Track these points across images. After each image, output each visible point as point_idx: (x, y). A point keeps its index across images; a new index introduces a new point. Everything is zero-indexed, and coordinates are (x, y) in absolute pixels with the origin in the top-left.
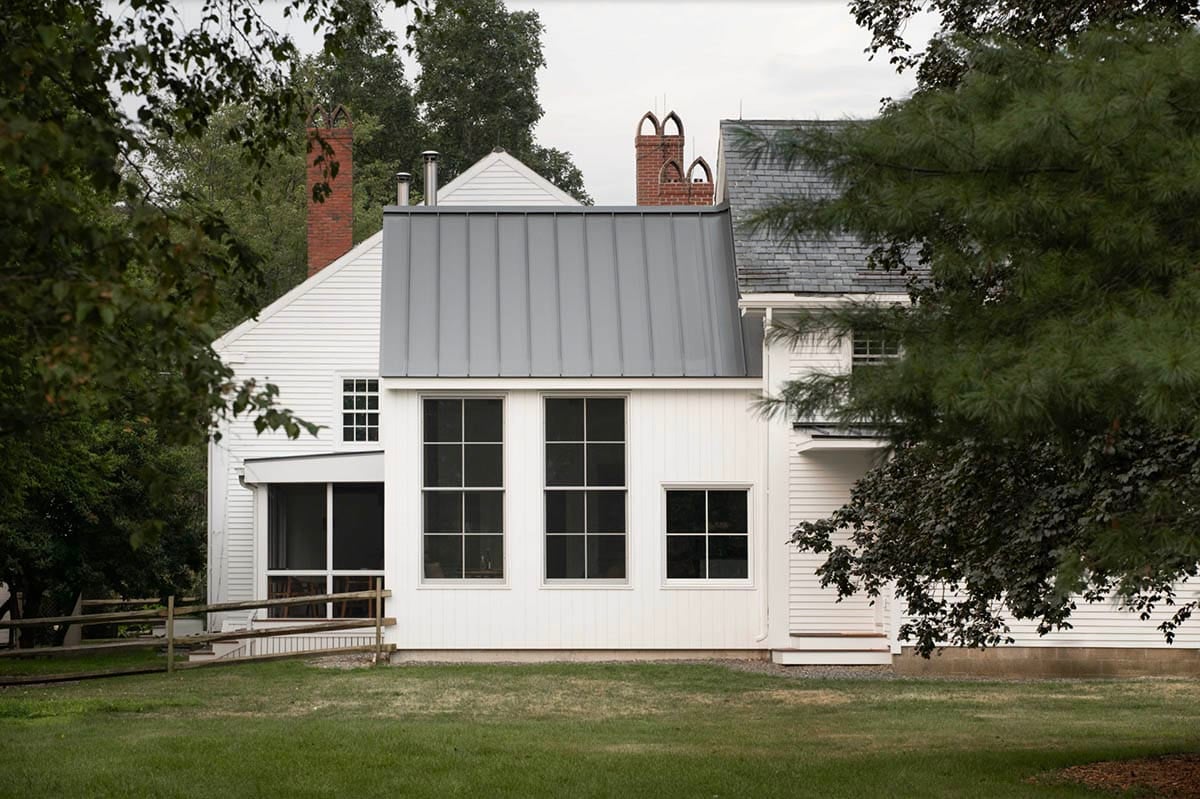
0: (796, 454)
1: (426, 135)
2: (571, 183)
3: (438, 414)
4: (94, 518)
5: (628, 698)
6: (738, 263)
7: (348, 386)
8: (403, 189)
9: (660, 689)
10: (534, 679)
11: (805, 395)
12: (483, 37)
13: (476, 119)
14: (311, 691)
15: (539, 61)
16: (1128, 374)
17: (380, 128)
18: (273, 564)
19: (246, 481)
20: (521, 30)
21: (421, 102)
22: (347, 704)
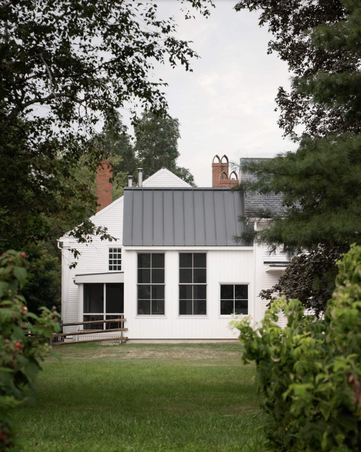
0: (264, 272)
1: (138, 162)
2: (190, 180)
3: (142, 258)
5: (206, 354)
6: (245, 207)
7: (111, 250)
8: (130, 181)
9: (218, 351)
12: (158, 127)
13: (156, 157)
14: (99, 351)
15: (178, 136)
16: (332, 229)
17: (122, 160)
18: (85, 311)
19: (76, 282)
20: (172, 125)
21: (136, 151)
22: (111, 355)
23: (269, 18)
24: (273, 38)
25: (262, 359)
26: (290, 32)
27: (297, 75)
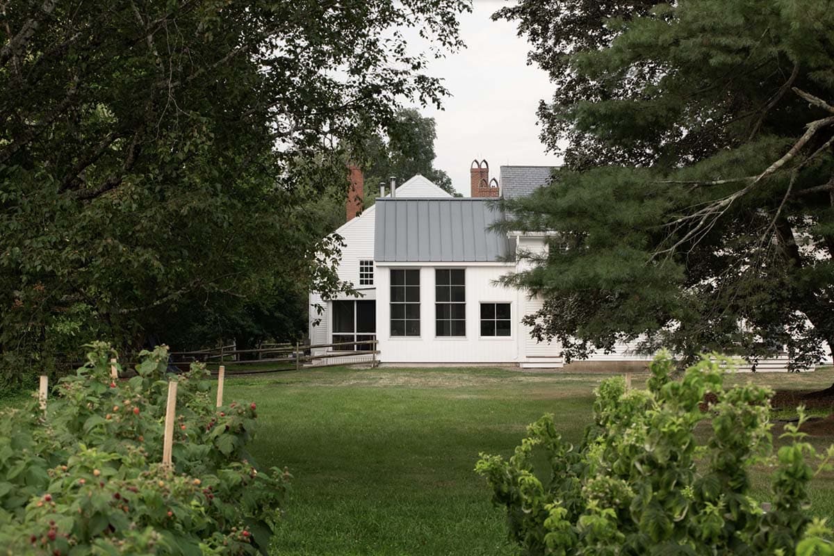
2: (447, 185)
3: (396, 275)
4: (267, 313)
5: (466, 380)
7: (362, 263)
8: (383, 189)
9: (478, 377)
10: (431, 373)
11: (506, 280)
12: (413, 127)
14: (349, 377)
15: (435, 136)
16: (596, 275)
18: (334, 330)
20: (428, 125)
22: (362, 382)
23: (527, 29)
24: (532, 48)
25: (513, 502)
26: (551, 42)
27: (559, 86)
